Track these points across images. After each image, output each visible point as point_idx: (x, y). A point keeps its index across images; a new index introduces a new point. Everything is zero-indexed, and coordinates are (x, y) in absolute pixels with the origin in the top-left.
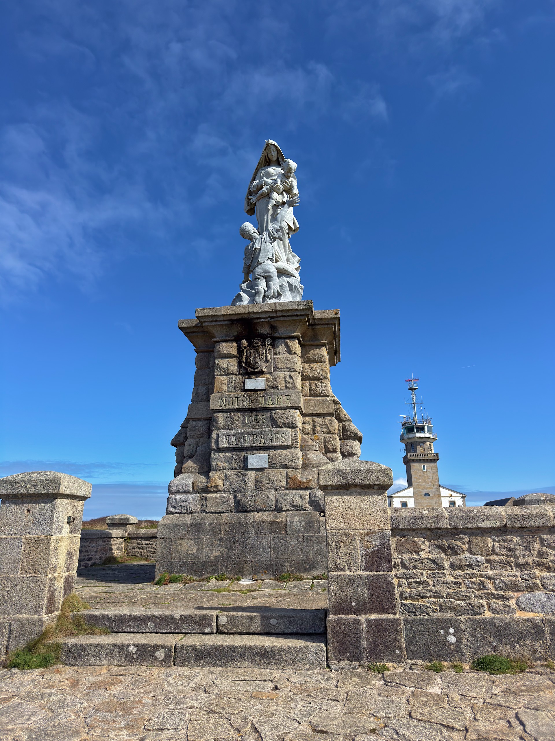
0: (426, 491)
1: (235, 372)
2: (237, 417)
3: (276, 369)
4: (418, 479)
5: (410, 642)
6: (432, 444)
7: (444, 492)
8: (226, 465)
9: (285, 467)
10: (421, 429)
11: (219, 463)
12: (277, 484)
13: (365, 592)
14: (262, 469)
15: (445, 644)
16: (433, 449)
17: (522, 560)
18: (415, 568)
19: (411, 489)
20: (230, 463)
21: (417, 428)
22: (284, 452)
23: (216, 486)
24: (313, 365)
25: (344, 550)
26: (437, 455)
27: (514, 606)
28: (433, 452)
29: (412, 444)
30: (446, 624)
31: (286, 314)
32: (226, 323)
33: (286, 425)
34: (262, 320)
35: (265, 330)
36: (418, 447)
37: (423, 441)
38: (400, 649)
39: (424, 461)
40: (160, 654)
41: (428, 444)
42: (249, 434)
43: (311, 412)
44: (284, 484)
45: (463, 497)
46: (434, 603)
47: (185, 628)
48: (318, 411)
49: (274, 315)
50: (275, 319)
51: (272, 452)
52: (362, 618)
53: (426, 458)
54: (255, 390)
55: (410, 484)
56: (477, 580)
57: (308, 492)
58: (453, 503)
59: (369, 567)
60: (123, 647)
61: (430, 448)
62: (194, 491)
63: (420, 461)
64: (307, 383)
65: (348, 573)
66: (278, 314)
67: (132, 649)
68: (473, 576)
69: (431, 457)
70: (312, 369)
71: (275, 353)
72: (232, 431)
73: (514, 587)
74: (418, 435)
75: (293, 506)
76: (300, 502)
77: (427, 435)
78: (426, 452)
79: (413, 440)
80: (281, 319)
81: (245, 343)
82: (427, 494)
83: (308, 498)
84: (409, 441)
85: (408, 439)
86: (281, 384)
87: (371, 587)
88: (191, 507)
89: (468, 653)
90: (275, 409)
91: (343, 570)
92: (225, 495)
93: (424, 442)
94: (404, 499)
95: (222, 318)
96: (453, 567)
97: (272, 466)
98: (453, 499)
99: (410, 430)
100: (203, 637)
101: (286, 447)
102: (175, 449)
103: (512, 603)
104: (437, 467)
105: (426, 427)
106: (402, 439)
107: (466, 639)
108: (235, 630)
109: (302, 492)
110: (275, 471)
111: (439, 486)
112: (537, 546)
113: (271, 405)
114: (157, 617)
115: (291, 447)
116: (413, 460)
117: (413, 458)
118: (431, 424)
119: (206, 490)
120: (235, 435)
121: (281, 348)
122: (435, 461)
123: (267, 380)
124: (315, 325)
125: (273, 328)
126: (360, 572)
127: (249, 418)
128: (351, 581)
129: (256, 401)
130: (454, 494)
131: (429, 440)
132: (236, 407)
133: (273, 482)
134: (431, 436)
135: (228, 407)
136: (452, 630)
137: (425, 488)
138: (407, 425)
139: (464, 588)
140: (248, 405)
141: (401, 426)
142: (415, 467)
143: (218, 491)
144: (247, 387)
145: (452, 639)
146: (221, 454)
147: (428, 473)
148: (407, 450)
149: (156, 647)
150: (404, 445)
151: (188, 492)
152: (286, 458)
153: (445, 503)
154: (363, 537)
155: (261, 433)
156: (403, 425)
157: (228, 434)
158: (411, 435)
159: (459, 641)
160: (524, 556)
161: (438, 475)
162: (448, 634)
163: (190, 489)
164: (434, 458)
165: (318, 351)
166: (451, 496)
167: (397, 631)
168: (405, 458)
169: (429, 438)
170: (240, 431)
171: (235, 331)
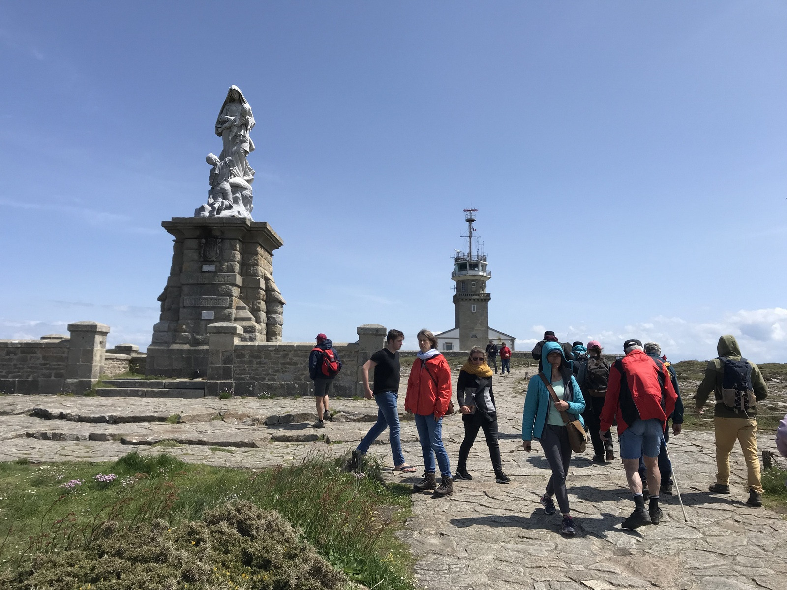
0: (473, 333)
1: (196, 259)
2: (196, 288)
3: (223, 259)
4: (466, 320)
5: (236, 390)
8: (188, 317)
9: (223, 319)
10: (474, 266)
11: (184, 315)
13: (221, 372)
14: (210, 320)
15: (249, 390)
17: (283, 362)
18: (242, 364)
20: (190, 316)
21: (470, 265)
22: (223, 310)
24: (250, 256)
25: (215, 357)
26: (489, 294)
29: (463, 281)
31: (229, 225)
32: (191, 227)
33: (225, 295)
34: (215, 227)
35: (218, 233)
36: (470, 286)
37: (475, 280)
39: (474, 301)
40: (140, 393)
42: (203, 299)
43: (246, 286)
48: (250, 285)
49: (223, 225)
50: (223, 228)
51: (217, 310)
52: (219, 381)
53: (477, 298)
54: (208, 272)
56: (264, 368)
59: (223, 364)
62: (169, 331)
63: (470, 301)
65: (216, 365)
66: (225, 225)
67: (129, 392)
69: (481, 297)
71: (222, 249)
74: (471, 273)
77: (480, 273)
78: (478, 292)
79: (465, 278)
80: (228, 228)
81: (203, 241)
82: (475, 336)
84: (461, 279)
85: (460, 276)
86: (225, 269)
87: (224, 371)
89: (256, 394)
90: (219, 284)
91: (214, 364)
92: (187, 334)
93: (477, 281)
94: (450, 341)
95: (188, 225)
96: (257, 364)
97: (216, 318)
99: (463, 266)
101: (225, 308)
102: (160, 303)
103: (276, 377)
105: (480, 264)
106: (454, 276)
107: (257, 389)
108: (172, 387)
112: (289, 357)
113: (217, 282)
115: (228, 308)
116: (463, 299)
117: (463, 297)
119: (176, 331)
120: (194, 299)
121: (227, 246)
122: (486, 301)
123: (216, 266)
124: (251, 230)
125: (223, 232)
126: (220, 365)
127: (204, 289)
128: (217, 368)
129: (208, 279)
130: (503, 337)
131: (482, 279)
132: (196, 282)
135: (191, 282)
137: (473, 329)
138: (460, 261)
140: (204, 281)
141: (454, 262)
142: (464, 306)
143: (183, 332)
144: (204, 270)
146: (185, 310)
147: (478, 314)
148: (458, 289)
149: (138, 391)
152: (225, 314)
154: (223, 352)
155: (210, 299)
156: (456, 260)
157: (190, 298)
158: (463, 273)
159: (254, 390)
160: (284, 360)
162: (250, 387)
164: (485, 298)
167: (231, 386)
168: (455, 297)
169: (482, 276)
170: (199, 297)
171: (198, 233)
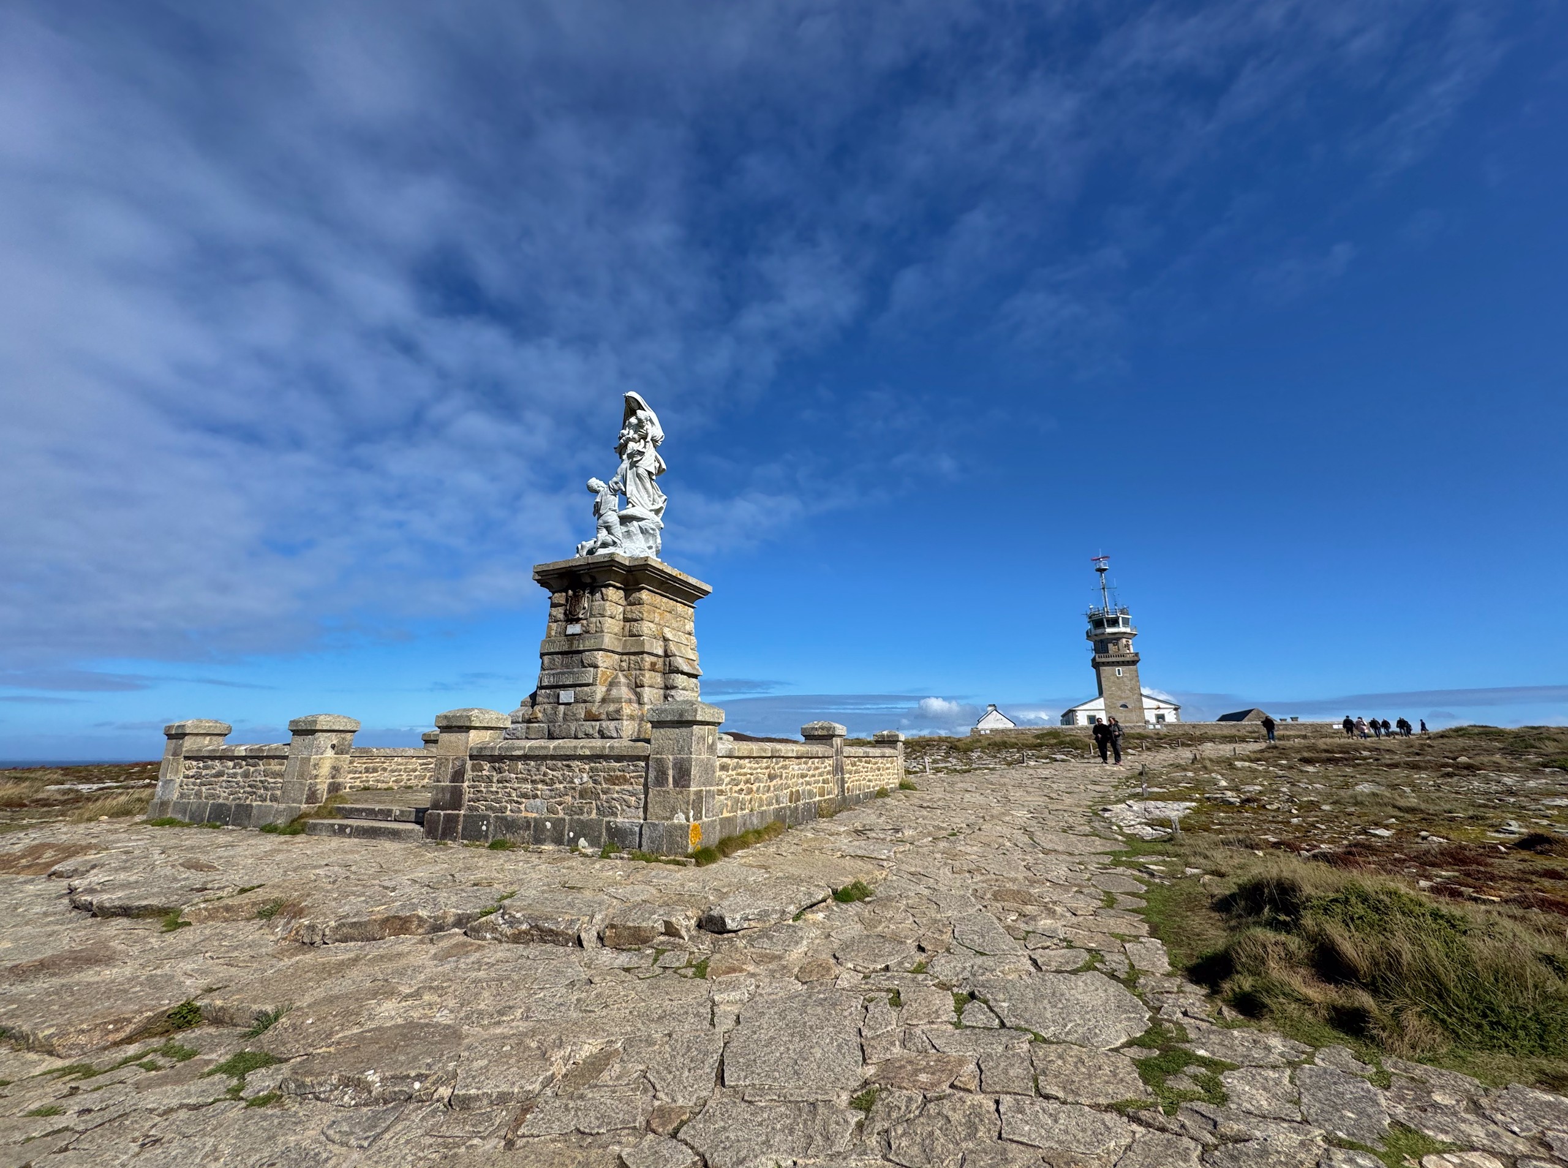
0: (1122, 702)
1: (562, 618)
2: (558, 659)
3: (592, 615)
4: (1111, 687)
5: (464, 829)
6: (1130, 641)
7: (1147, 703)
8: (546, 700)
9: (585, 702)
10: (1114, 622)
11: (541, 699)
12: (578, 716)
13: (448, 796)
14: (569, 704)
15: (480, 830)
16: (1131, 647)
17: (534, 778)
18: (479, 781)
19: (1102, 700)
20: (548, 698)
21: (1108, 621)
22: (585, 688)
23: (536, 718)
24: (633, 608)
25: (443, 769)
26: (1137, 654)
27: (523, 809)
28: (1132, 651)
29: (1102, 641)
30: (485, 818)
31: (596, 565)
32: (555, 576)
33: (590, 666)
34: (582, 572)
35: (586, 581)
36: (1110, 646)
37: (1116, 638)
38: (457, 833)
39: (1118, 664)
40: (348, 830)
41: (1124, 641)
42: (563, 673)
43: (627, 651)
44: (583, 716)
45: (1175, 709)
46: (483, 805)
47: (380, 817)
48: (632, 651)
50: (595, 571)
51: (578, 689)
52: (442, 813)
53: (1122, 659)
54: (573, 635)
55: (1101, 694)
56: (507, 790)
57: (598, 723)
58: (1161, 717)
59: (452, 781)
60: (333, 825)
61: (1127, 646)
62: (523, 722)
63: (1114, 664)
64: (628, 624)
65: (442, 784)
66: (592, 566)
67: (336, 827)
68: (506, 787)
69: (1127, 658)
70: (631, 611)
71: (592, 601)
72: (553, 672)
73: (525, 796)
74: (1109, 630)
75: (586, 735)
76: (591, 732)
77: (1122, 629)
78: (1121, 652)
79: (1103, 637)
81: (570, 592)
82: (1125, 706)
83: (597, 728)
84: (1097, 638)
85: (1096, 635)
86: (592, 628)
87: (452, 793)
88: (519, 734)
89: (491, 837)
90: (585, 651)
91: (440, 782)
92: (542, 725)
93: (1119, 639)
94: (1092, 713)
95: (552, 573)
96: (499, 782)
97: (576, 701)
98: (1161, 712)
99: (1098, 623)
100: (386, 823)
101: (588, 685)
103: (522, 807)
104: (1137, 671)
105: (1120, 619)
106: (1089, 636)
107: (492, 828)
108: (402, 819)
109: (593, 723)
110: (578, 705)
111: (1141, 695)
112: (543, 768)
113: (581, 648)
114: (368, 809)
115: (592, 685)
116: (1103, 663)
117: (1103, 660)
118: (1128, 614)
119: (529, 721)
120: (553, 674)
121: (598, 595)
122: (1134, 663)
123: (582, 625)
124: (632, 572)
125: (594, 578)
126: (448, 783)
127: (567, 660)
128: (443, 789)
129: (571, 645)
130: (1162, 705)
131: (1125, 636)
132: (557, 650)
133: (575, 715)
134: (1128, 630)
135: (552, 650)
136: (485, 822)
137: (1121, 698)
138: (1094, 618)
139: (500, 795)
140: (566, 648)
141: (1088, 620)
142: (1106, 671)
143: (538, 722)
144: (568, 633)
145: (484, 828)
146: (543, 691)
147: (1125, 679)
148: (1096, 650)
149: (347, 826)
150: (1092, 644)
151: (518, 722)
152: (587, 694)
153: (1150, 716)
154: (453, 760)
155: (571, 673)
156: (1090, 618)
157: (548, 674)
158: (1099, 631)
159: (487, 830)
160: (536, 775)
161: (1138, 681)
162: (483, 824)
163: (520, 720)
164: (1132, 659)
165: (637, 595)
166: (1159, 708)
167: (457, 822)
168: (1094, 660)
169: (1125, 633)
170: (559, 671)
171: (565, 583)
